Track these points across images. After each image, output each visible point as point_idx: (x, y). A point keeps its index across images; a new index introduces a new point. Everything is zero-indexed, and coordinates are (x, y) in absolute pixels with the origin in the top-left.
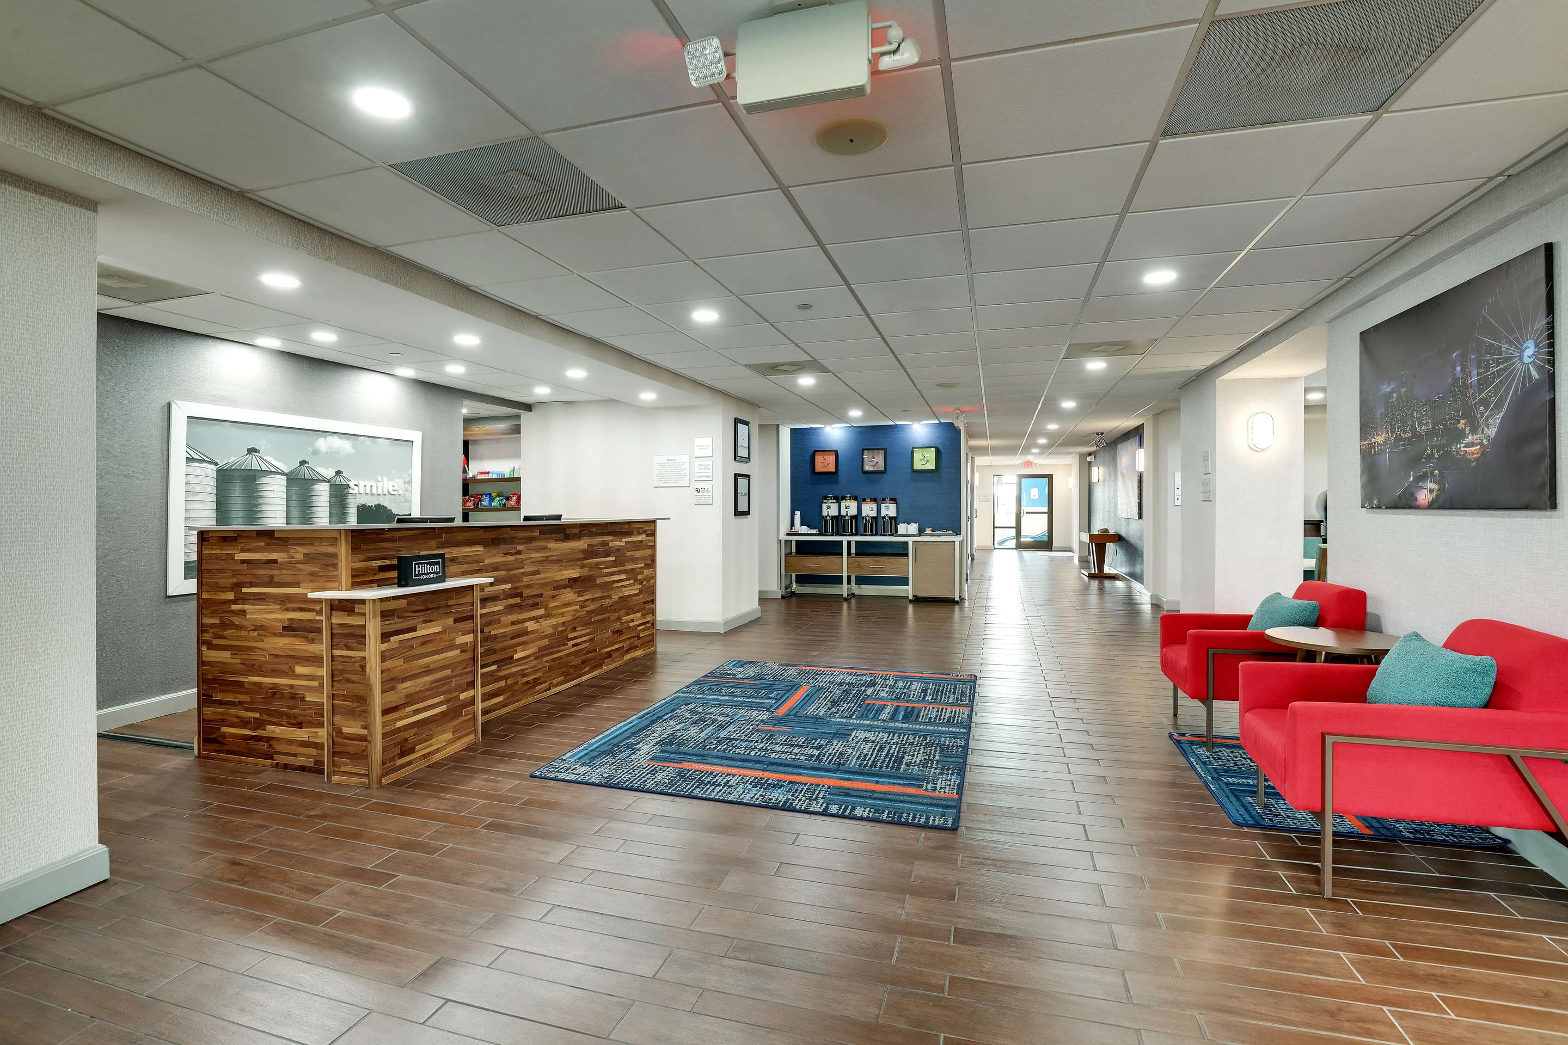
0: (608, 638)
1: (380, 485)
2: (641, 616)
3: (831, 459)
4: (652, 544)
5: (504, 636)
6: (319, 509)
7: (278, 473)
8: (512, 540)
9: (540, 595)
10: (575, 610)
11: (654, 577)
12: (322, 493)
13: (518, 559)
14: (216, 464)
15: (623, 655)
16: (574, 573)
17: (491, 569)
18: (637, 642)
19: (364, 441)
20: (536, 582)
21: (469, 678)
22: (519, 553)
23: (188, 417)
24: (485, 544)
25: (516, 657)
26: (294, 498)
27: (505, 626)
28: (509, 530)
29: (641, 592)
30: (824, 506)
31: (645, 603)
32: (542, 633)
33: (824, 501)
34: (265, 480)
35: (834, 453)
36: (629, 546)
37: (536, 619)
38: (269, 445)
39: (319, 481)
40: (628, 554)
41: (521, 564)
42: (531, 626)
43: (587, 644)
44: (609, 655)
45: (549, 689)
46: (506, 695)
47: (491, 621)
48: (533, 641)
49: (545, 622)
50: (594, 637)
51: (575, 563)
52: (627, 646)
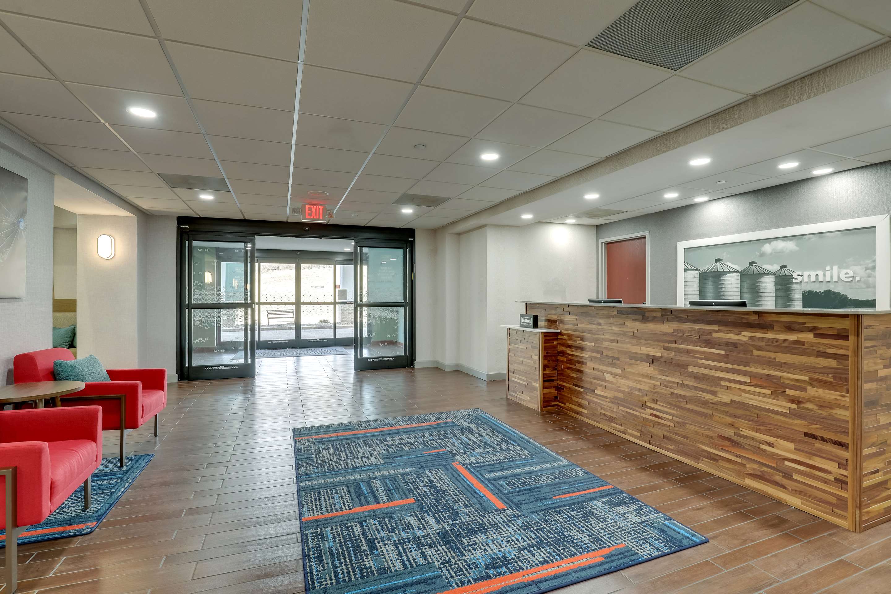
2: (796, 449)
7: (735, 272)
12: (768, 283)
13: (599, 329)
14: (700, 270)
23: (685, 249)
25: (596, 392)
26: (746, 287)
29: (797, 415)
31: (808, 435)
34: (726, 277)
38: (729, 256)
39: (765, 274)
48: (611, 389)
49: (622, 381)
50: (685, 423)
51: (656, 343)
52: (754, 469)
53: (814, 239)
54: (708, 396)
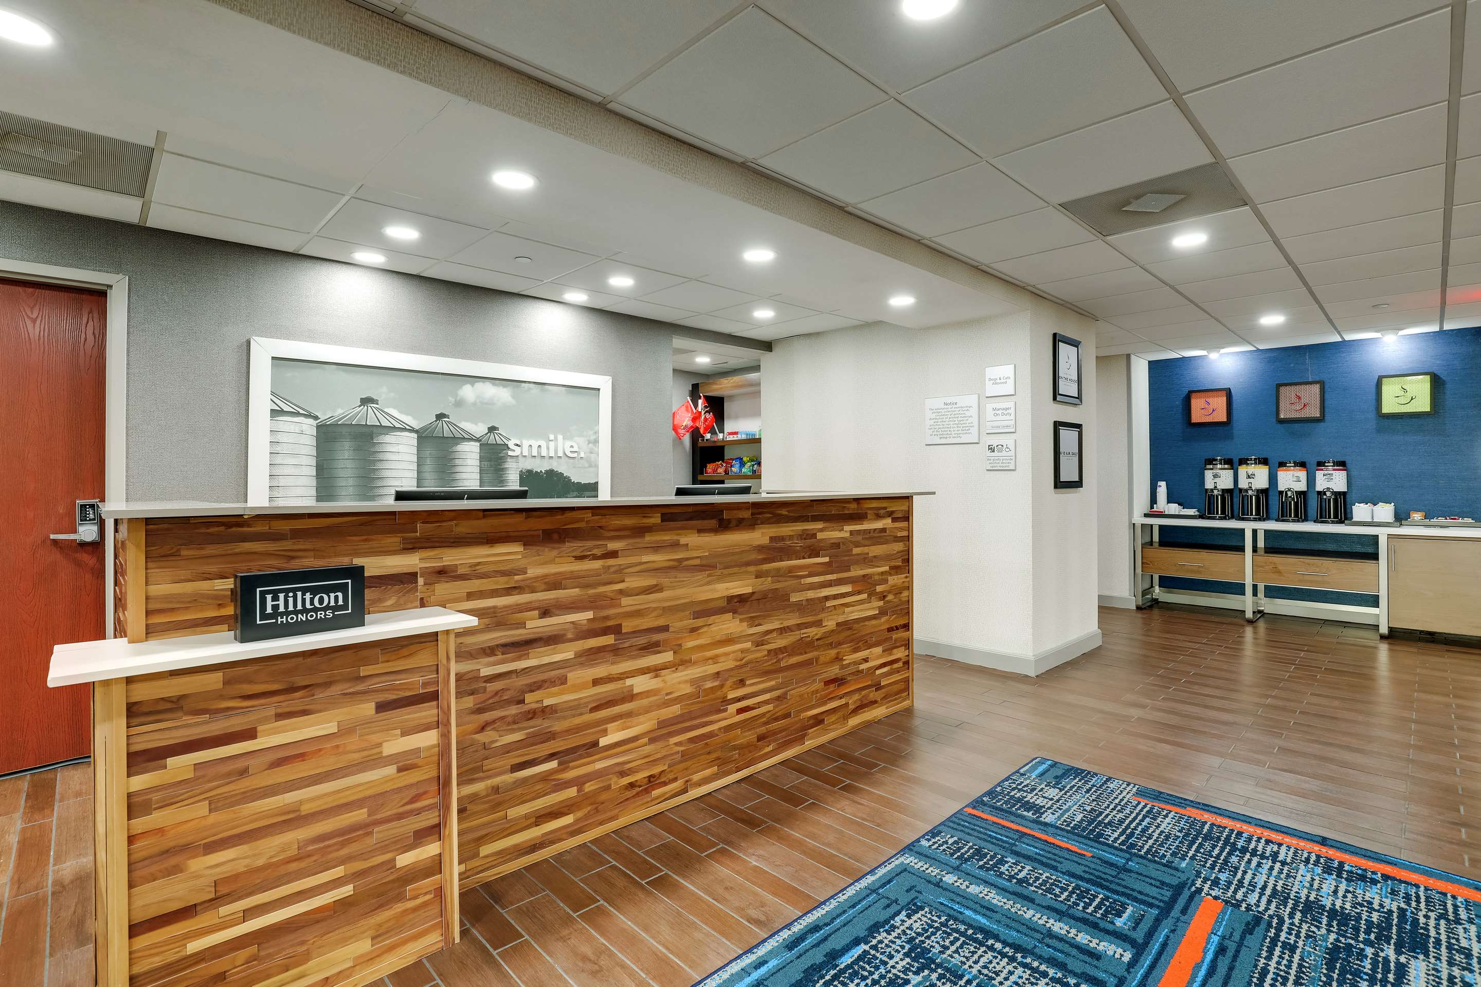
0: (817, 691)
1: (552, 445)
2: (883, 651)
3: (1220, 403)
4: (905, 533)
5: (575, 708)
6: (464, 476)
7: (405, 430)
8: (595, 533)
9: (665, 629)
10: (742, 651)
11: (909, 587)
12: (469, 456)
13: (609, 567)
14: (316, 418)
15: (846, 718)
16: (740, 587)
17: (543, 587)
18: (873, 695)
19: (529, 389)
20: (654, 605)
21: (430, 819)
22: (614, 554)
23: (273, 358)
24: (528, 540)
25: (603, 742)
26: (428, 461)
27: (583, 687)
28: (588, 515)
29: (883, 612)
30: (1208, 474)
31: (890, 630)
32: (667, 694)
33: (1208, 467)
34: (388, 438)
35: (1224, 393)
36: (859, 538)
37: (655, 671)
38: (392, 394)
39: (464, 439)
40: (856, 551)
41: (620, 574)
42: (640, 684)
43: (770, 707)
44: (818, 721)
45: (685, 791)
46: (580, 814)
47: (544, 681)
48: (647, 710)
49: (675, 675)
50: (786, 693)
51: (743, 569)
52: (855, 702)
53: (535, 389)
54: (813, 632)
